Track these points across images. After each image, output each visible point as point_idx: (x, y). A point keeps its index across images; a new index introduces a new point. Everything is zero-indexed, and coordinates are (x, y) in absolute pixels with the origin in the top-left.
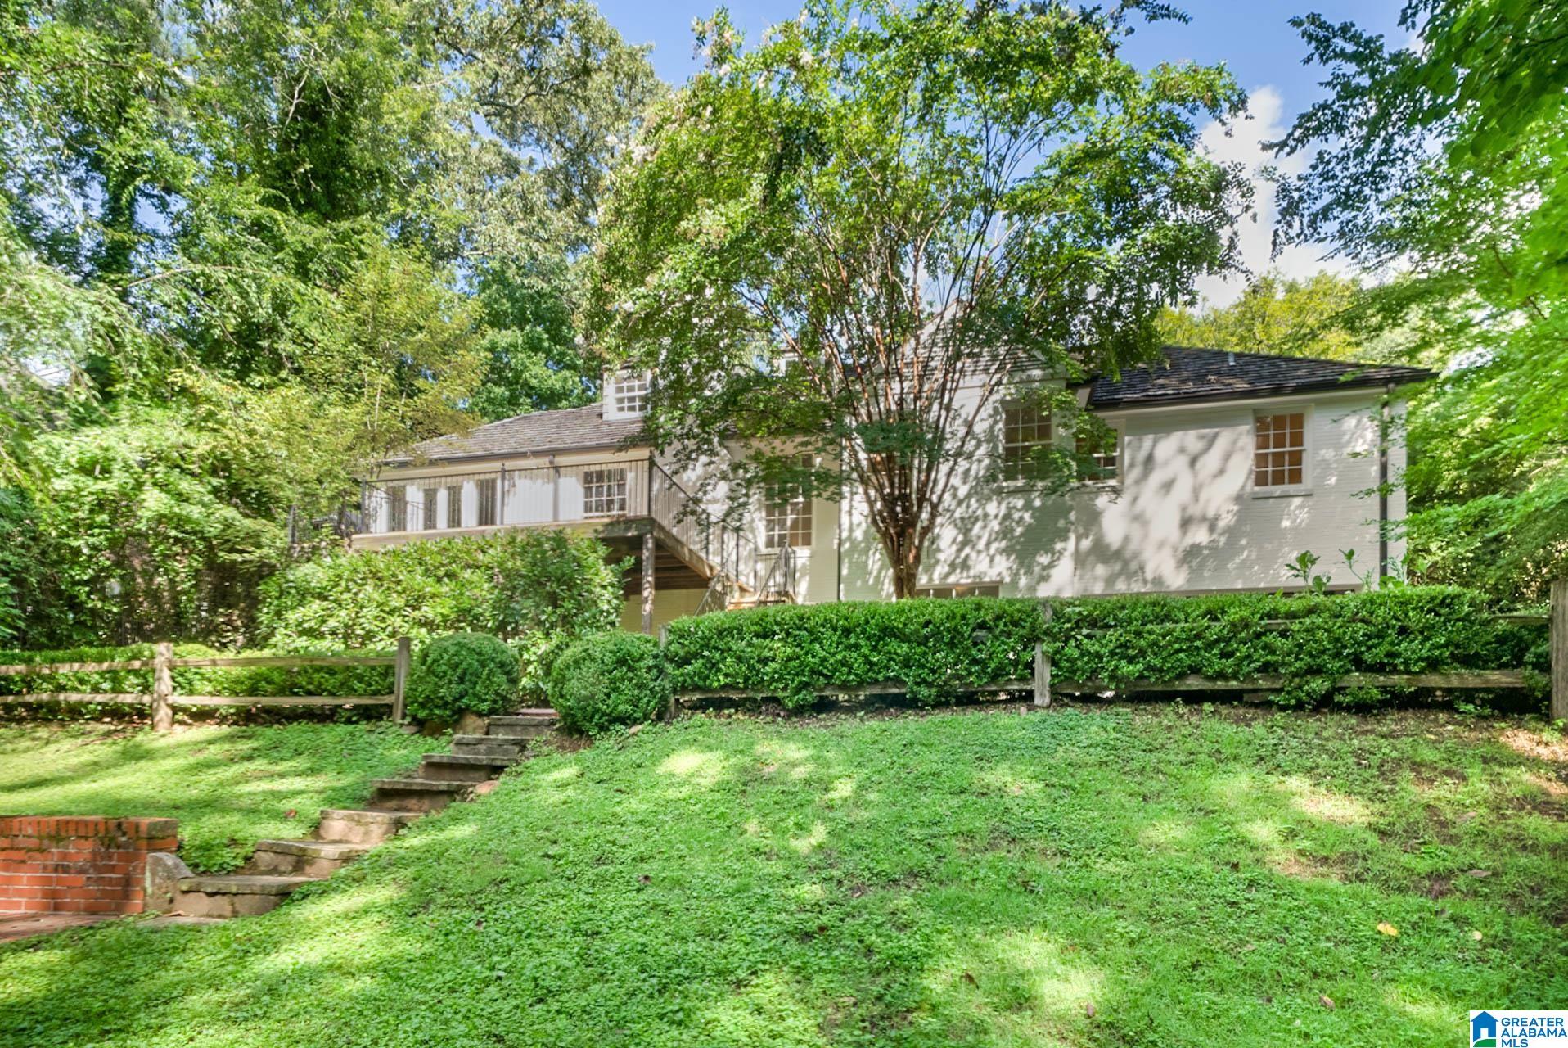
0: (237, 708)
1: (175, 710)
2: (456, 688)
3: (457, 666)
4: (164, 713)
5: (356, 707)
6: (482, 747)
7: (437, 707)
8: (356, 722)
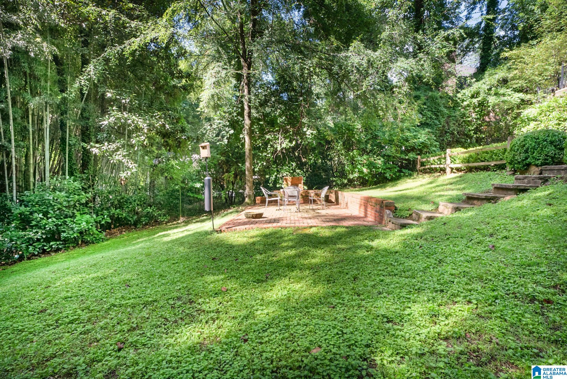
0: (466, 167)
1: (452, 169)
2: (523, 156)
3: (524, 146)
4: (448, 170)
5: (495, 165)
6: (526, 181)
7: (516, 164)
8: (496, 171)
